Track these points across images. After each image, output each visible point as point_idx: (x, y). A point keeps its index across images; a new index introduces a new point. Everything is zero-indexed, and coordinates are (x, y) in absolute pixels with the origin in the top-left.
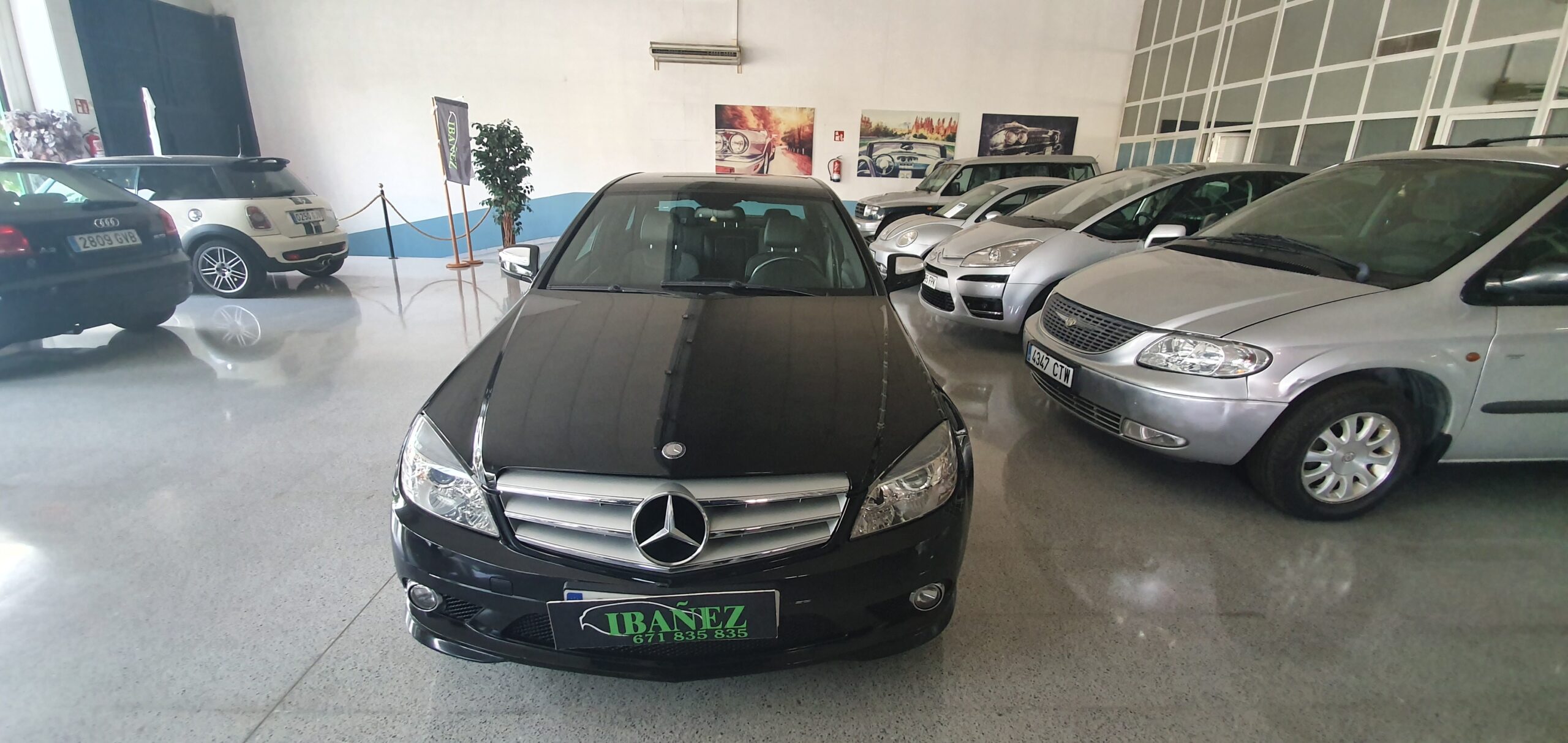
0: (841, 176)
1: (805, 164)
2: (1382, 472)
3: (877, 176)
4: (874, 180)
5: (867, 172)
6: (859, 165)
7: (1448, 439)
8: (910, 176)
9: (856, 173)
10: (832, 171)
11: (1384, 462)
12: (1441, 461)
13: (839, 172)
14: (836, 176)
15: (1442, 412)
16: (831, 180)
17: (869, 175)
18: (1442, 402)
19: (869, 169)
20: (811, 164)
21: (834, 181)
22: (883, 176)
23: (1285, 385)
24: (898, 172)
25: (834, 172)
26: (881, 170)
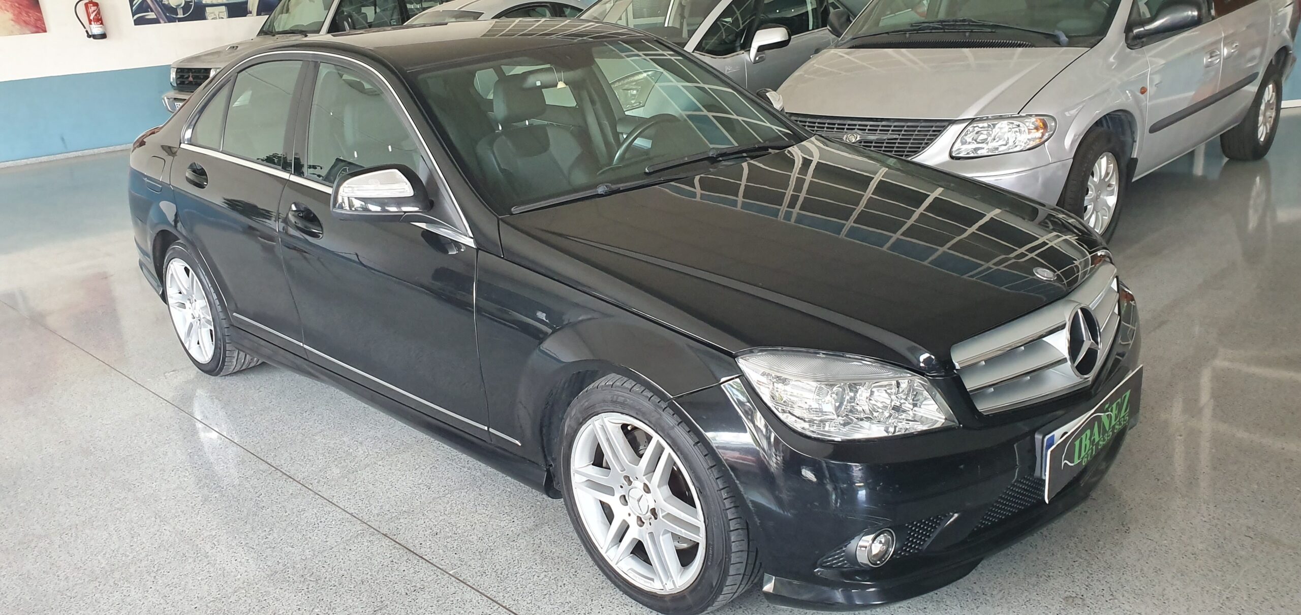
0: (105, 28)
1: (27, 13)
2: (1112, 200)
3: (171, 20)
4: (165, 29)
5: (151, 15)
6: (132, 6)
7: (1136, 160)
8: (225, 14)
9: (131, 21)
10: (86, 22)
11: (1111, 193)
12: (1134, 180)
13: (99, 20)
14: (96, 29)
15: (1130, 140)
16: (89, 36)
17: (156, 21)
18: (1128, 132)
19: (152, 11)
20: (40, 12)
21: (95, 37)
22: (180, 20)
23: (1068, 141)
24: (204, 11)
25: (90, 21)
26: (174, 11)
